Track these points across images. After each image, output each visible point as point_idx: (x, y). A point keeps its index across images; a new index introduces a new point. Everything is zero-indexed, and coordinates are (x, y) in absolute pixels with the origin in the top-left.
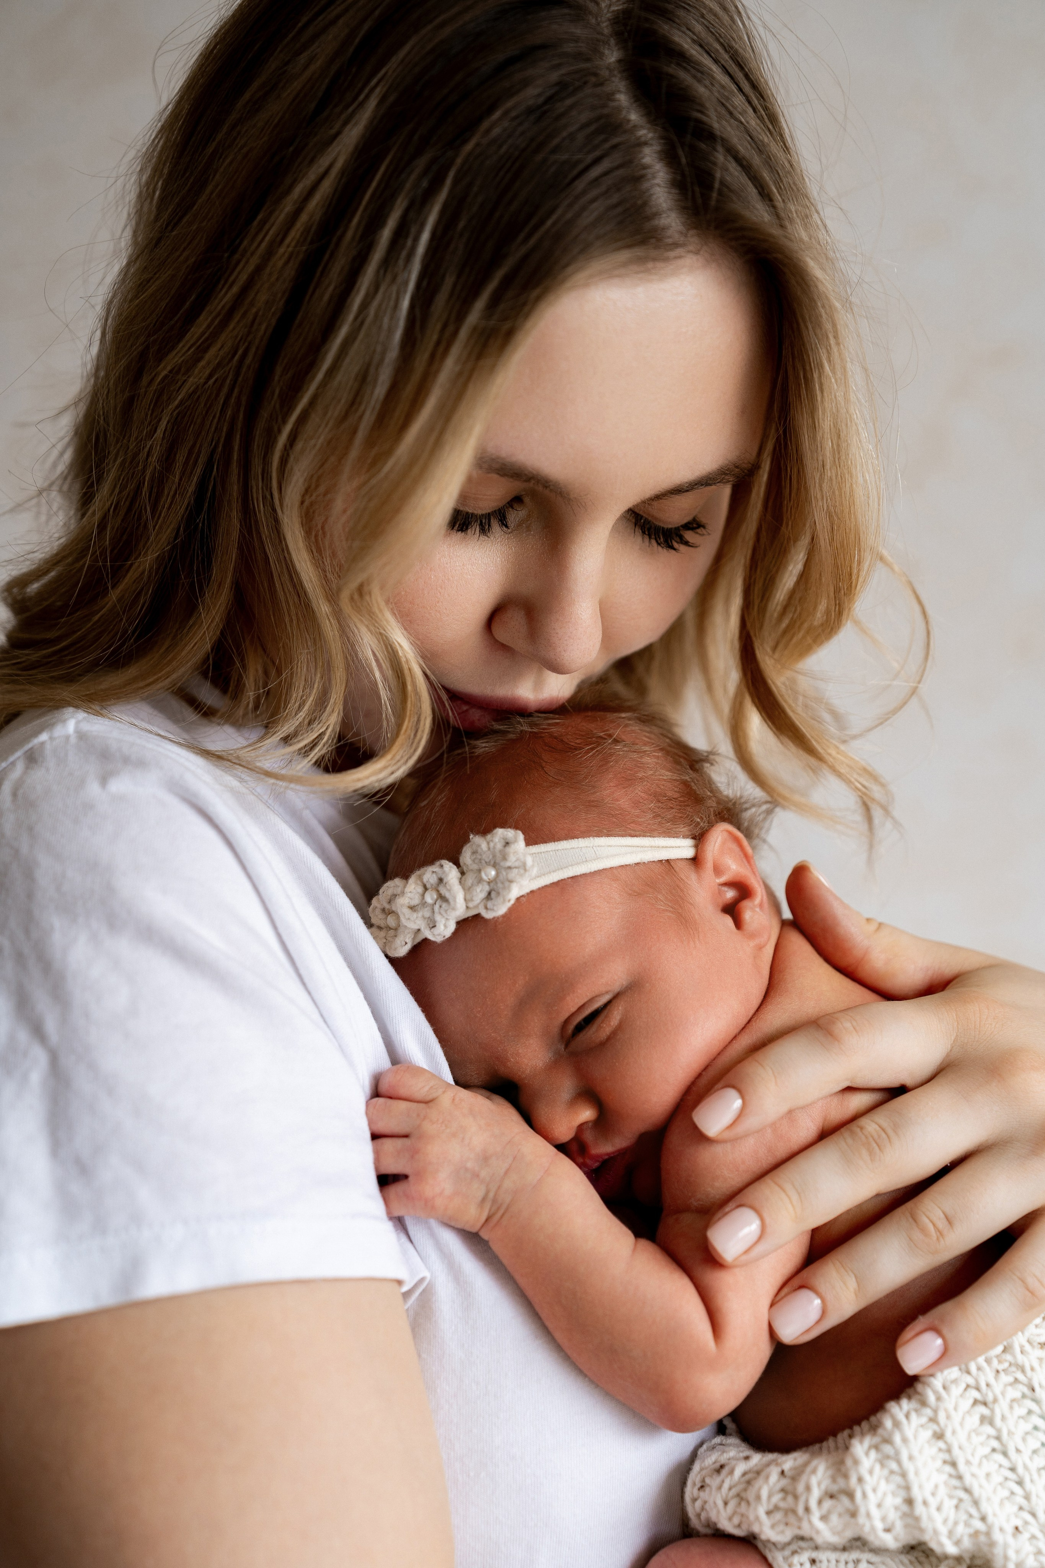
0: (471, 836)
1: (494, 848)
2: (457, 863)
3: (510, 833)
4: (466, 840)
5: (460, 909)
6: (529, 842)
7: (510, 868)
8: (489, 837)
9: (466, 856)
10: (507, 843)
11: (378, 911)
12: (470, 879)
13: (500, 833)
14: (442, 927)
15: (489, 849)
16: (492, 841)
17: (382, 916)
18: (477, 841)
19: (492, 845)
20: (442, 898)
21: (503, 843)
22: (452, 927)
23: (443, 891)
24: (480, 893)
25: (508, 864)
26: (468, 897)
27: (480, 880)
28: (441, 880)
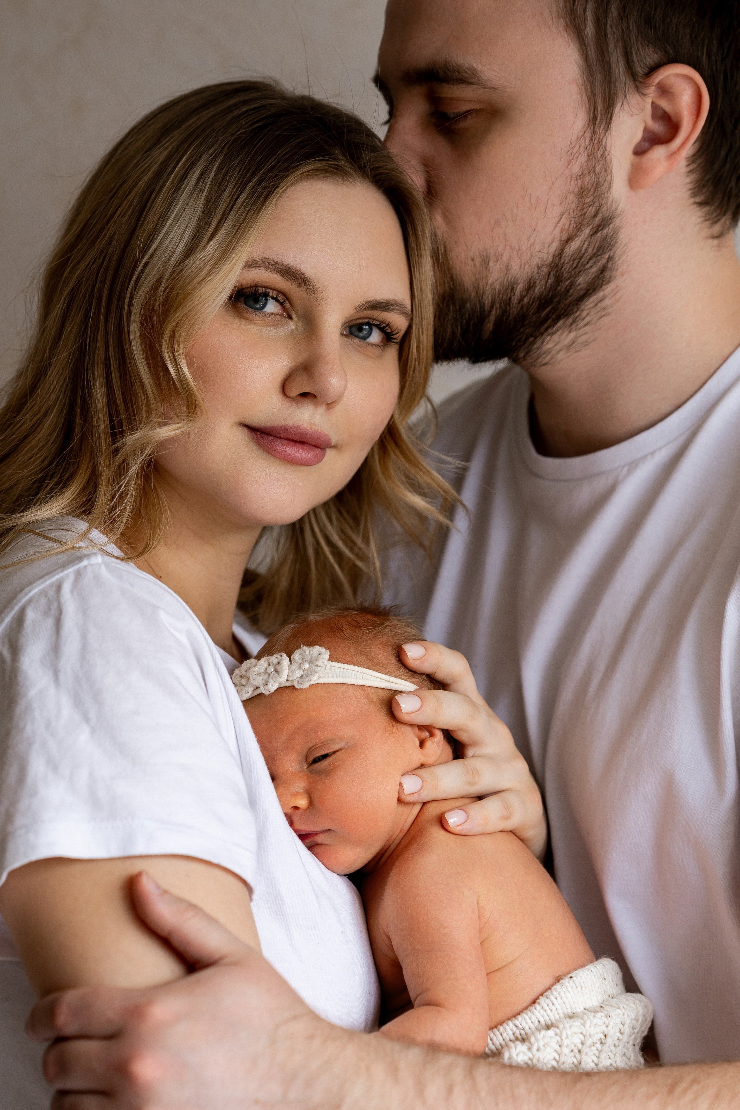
0: (301, 646)
1: (313, 654)
2: (290, 657)
3: (323, 650)
4: (298, 647)
5: (282, 680)
6: (331, 659)
7: (317, 666)
8: (311, 648)
9: (297, 655)
10: (320, 654)
11: (238, 677)
12: (295, 666)
13: (317, 649)
14: (271, 685)
15: (309, 654)
16: (312, 651)
17: (239, 679)
18: (306, 650)
19: (312, 652)
20: (276, 671)
21: (318, 653)
22: (275, 687)
23: (278, 667)
24: (298, 674)
25: (317, 663)
26: (290, 675)
27: (300, 668)
28: (279, 663)
